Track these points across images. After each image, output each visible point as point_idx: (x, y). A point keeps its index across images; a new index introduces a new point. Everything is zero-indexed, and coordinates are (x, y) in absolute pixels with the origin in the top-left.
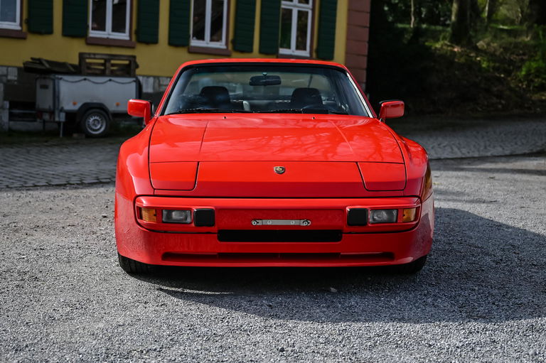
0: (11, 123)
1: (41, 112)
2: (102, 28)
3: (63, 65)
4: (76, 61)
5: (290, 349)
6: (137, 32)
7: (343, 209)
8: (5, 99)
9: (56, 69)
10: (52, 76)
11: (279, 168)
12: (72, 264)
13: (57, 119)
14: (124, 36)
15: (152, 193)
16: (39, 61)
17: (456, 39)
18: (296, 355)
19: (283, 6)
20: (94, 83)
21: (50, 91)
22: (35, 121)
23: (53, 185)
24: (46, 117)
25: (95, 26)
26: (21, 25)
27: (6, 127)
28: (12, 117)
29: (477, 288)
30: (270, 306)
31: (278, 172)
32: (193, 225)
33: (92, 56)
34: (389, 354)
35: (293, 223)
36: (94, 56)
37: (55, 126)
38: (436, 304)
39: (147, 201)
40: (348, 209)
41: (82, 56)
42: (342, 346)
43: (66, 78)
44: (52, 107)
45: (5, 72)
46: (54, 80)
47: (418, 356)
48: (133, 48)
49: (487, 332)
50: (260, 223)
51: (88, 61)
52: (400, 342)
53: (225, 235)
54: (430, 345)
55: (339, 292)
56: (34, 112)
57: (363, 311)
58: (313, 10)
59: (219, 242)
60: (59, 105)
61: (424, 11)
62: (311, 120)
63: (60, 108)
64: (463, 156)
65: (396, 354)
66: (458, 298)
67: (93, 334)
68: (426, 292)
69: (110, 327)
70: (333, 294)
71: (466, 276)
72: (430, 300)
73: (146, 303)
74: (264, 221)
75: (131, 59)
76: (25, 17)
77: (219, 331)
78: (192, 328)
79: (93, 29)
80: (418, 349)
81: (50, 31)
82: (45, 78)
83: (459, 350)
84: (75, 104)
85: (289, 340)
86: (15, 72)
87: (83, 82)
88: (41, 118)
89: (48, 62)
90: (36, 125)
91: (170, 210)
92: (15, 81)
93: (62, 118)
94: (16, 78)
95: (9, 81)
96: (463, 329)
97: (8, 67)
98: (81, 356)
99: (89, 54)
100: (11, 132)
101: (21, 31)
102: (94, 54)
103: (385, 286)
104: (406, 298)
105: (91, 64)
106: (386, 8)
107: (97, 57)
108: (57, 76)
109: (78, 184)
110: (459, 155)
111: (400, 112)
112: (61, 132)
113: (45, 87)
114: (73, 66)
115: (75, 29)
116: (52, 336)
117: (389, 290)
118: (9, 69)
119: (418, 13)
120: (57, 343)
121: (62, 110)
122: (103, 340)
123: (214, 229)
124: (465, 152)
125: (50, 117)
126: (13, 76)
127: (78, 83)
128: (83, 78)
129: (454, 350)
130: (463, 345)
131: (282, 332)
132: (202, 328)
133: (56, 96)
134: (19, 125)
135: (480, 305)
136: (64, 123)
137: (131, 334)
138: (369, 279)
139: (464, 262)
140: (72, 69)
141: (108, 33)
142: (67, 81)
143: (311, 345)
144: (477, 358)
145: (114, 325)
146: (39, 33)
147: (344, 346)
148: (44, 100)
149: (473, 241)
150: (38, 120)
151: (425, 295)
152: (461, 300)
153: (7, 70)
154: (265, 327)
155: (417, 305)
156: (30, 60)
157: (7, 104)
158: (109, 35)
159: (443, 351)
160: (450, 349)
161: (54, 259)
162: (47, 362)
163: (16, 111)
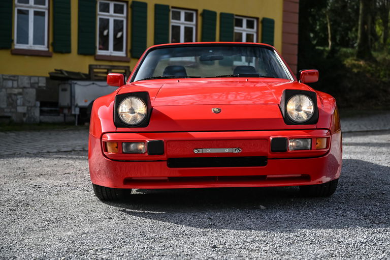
0: (42, 117)
1: (63, 108)
2: (107, 49)
3: (78, 74)
4: (86, 71)
5: (221, 246)
6: (131, 51)
7: (267, 139)
8: (37, 100)
9: (72, 77)
10: (70, 82)
11: (216, 109)
12: (60, 195)
13: (73, 113)
14: (122, 54)
15: (115, 131)
16: (61, 71)
17: (361, 55)
18: (225, 250)
19: (235, 31)
20: (100, 86)
21: (68, 93)
22: (59, 115)
23: (62, 152)
24: (66, 111)
25: (101, 47)
26: (48, 47)
27: (38, 120)
28: (42, 112)
29: (378, 204)
30: (210, 218)
31: (215, 112)
32: (147, 154)
33: (98, 67)
34: (304, 248)
35: (227, 150)
36: (100, 67)
37: (73, 118)
38: (345, 215)
39: (111, 136)
40: (271, 138)
41: (91, 67)
42: (265, 243)
43: (79, 82)
44: (70, 104)
45: (37, 81)
46: (71, 85)
47: (329, 249)
48: (128, 62)
49: (387, 233)
50: (201, 151)
51: (95, 70)
52: (314, 240)
53: (173, 162)
54: (339, 242)
55: (267, 209)
56: (57, 109)
57: (285, 220)
58: (257, 33)
59: (169, 168)
60: (74, 103)
61: (338, 38)
62: (245, 82)
63: (75, 104)
64: (368, 130)
65: (311, 248)
66: (363, 210)
67: (60, 239)
68: (337, 207)
69: (76, 234)
70: (262, 211)
71: (371, 197)
72: (340, 213)
73: (110, 218)
74: (204, 149)
75: (126, 68)
76: (51, 41)
77: (165, 235)
78: (143, 234)
79: (100, 49)
80: (329, 244)
81: (68, 51)
82: (64, 84)
83: (364, 245)
84: (86, 101)
85: (222, 240)
86: (44, 80)
87: (92, 86)
88: (62, 113)
89: (67, 72)
90: (60, 118)
91: (129, 143)
92: (44, 87)
93: (77, 111)
94: (44, 85)
95: (40, 87)
96: (367, 231)
97: (39, 77)
98: (45, 254)
99: (96, 65)
100: (41, 123)
101: (48, 51)
102: (100, 66)
103: (304, 204)
104: (321, 211)
105: (97, 72)
106: (312, 35)
107: (102, 67)
108: (73, 81)
109: (80, 151)
110: (365, 129)
111: (315, 79)
112: (76, 122)
113: (64, 90)
114: (85, 75)
115: (86, 49)
116: (26, 241)
117: (308, 206)
118: (40, 78)
119: (333, 39)
120: (28, 245)
121: (77, 106)
122: (67, 243)
123: (164, 157)
124: (370, 128)
125: (69, 111)
126: (42, 83)
127: (88, 87)
128: (91, 82)
129: (359, 245)
130: (367, 241)
131: (216, 235)
132: (151, 234)
133: (72, 96)
134: (47, 118)
135: (381, 215)
136: (79, 115)
137: (92, 239)
138: (292, 200)
139: (368, 189)
140: (84, 76)
141: (111, 52)
142: (80, 85)
143: (240, 243)
144: (379, 250)
145: (80, 232)
146: (62, 53)
147: (267, 243)
148: (64, 100)
149: (376, 176)
150: (61, 115)
151: (337, 209)
152: (366, 212)
153: (38, 79)
154: (203, 232)
155: (329, 215)
156: (54, 71)
157: (38, 104)
158: (111, 53)
159: (350, 246)
160: (356, 244)
161: (46, 193)
162: (15, 258)
163: (45, 109)
